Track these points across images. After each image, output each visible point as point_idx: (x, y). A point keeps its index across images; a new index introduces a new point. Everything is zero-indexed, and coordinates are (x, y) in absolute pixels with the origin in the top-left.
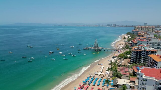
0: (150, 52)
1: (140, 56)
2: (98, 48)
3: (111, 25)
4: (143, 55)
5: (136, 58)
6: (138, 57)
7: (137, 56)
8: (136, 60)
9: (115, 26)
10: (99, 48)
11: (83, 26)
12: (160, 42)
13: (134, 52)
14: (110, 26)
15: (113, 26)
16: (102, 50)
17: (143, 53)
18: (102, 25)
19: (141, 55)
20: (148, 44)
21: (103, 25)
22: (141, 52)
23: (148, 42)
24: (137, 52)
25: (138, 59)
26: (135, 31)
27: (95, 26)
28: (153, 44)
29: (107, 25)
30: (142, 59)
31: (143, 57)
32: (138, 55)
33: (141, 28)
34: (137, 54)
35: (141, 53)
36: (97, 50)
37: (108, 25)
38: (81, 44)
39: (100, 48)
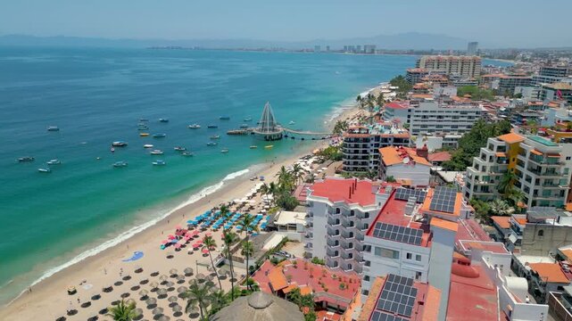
0: (392, 140)
1: (365, 152)
2: (273, 130)
3: (359, 47)
4: (373, 148)
5: (356, 158)
6: (360, 155)
7: (356, 152)
8: (355, 163)
9: (373, 51)
10: (277, 130)
11: (261, 50)
12: (444, 109)
13: (350, 141)
14: (355, 51)
15: (365, 52)
16: (286, 136)
17: (373, 142)
18: (328, 47)
19: (368, 150)
20: (409, 117)
21: (331, 48)
22: (366, 140)
23: (410, 111)
24: (357, 140)
25: (360, 161)
26: (415, 73)
27: (302, 51)
28: (425, 117)
29: (345, 47)
30: (372, 159)
31: (373, 154)
32: (361, 149)
33: (436, 64)
34: (356, 146)
35: (369, 144)
36: (270, 137)
37: (350, 47)
38: (228, 119)
39: (280, 130)
